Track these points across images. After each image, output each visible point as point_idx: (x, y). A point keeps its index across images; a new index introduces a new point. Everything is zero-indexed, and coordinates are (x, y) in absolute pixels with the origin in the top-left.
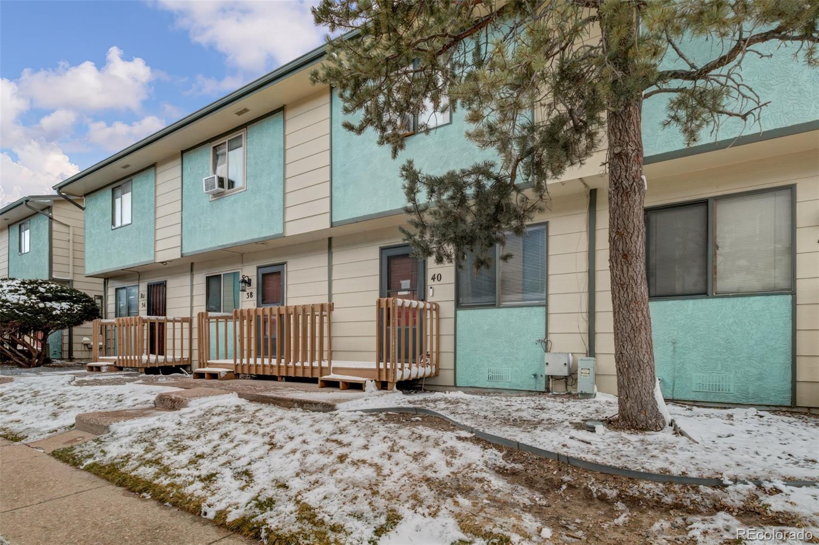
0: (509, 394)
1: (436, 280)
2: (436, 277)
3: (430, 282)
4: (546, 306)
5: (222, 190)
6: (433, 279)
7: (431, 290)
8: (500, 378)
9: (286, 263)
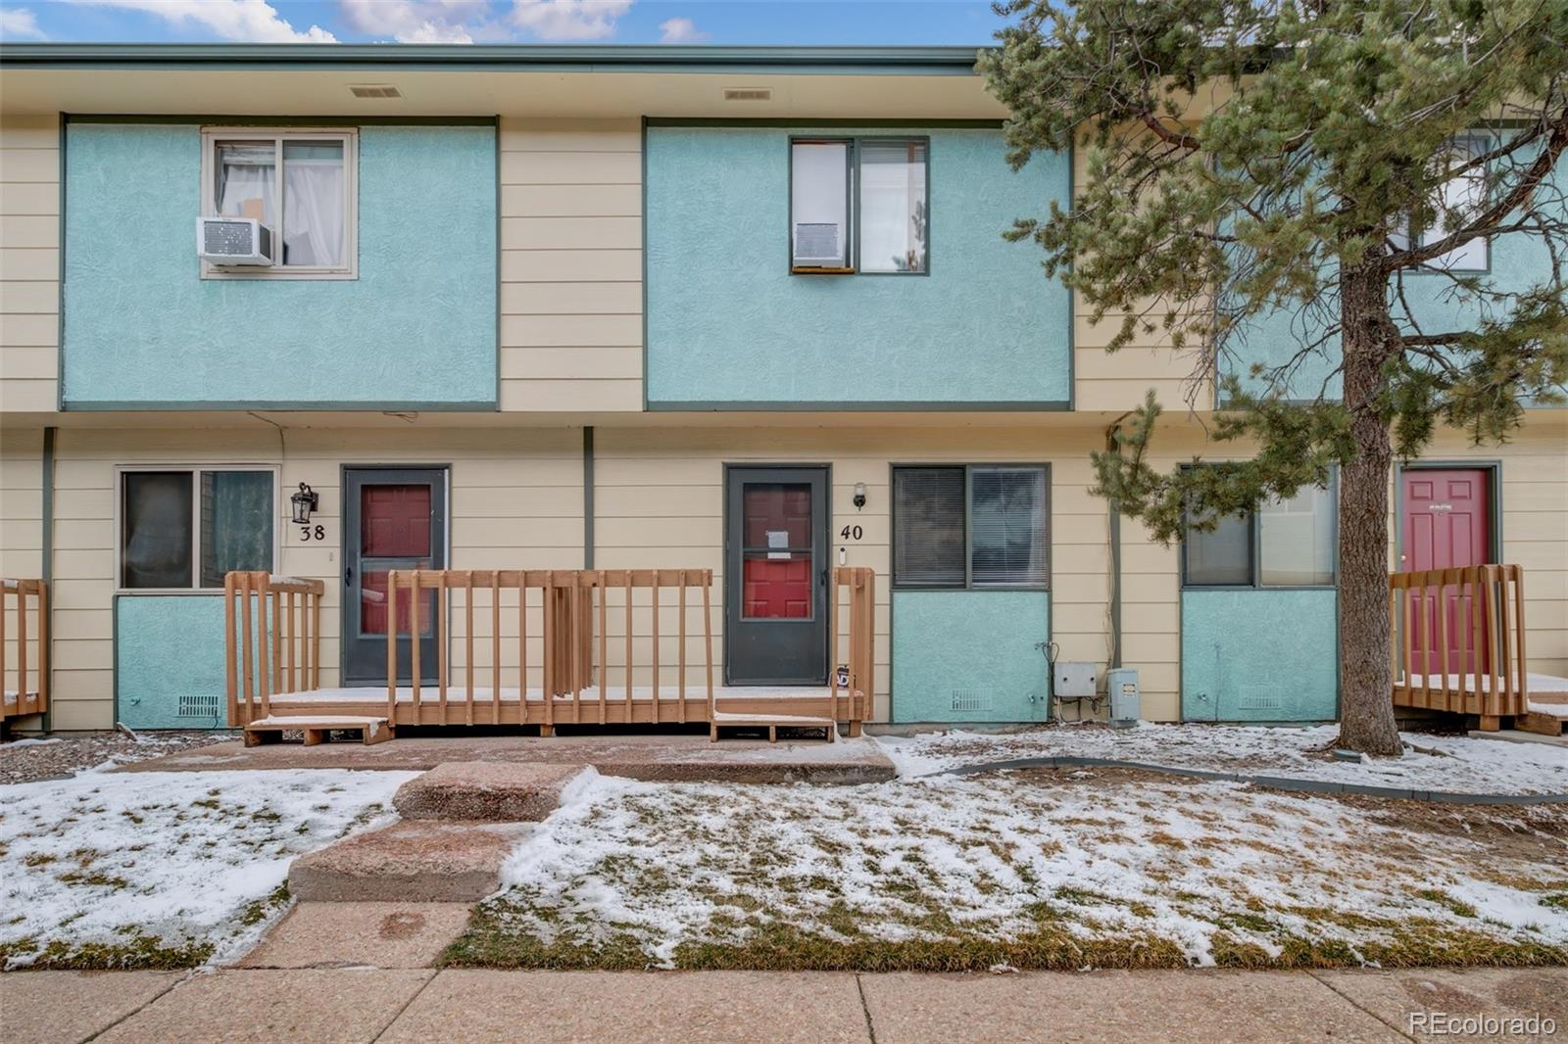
0: (986, 730)
1: (851, 536)
2: (851, 531)
3: (837, 539)
4: (1049, 590)
5: (265, 260)
6: (846, 534)
7: (843, 554)
8: (975, 704)
9: (448, 466)
